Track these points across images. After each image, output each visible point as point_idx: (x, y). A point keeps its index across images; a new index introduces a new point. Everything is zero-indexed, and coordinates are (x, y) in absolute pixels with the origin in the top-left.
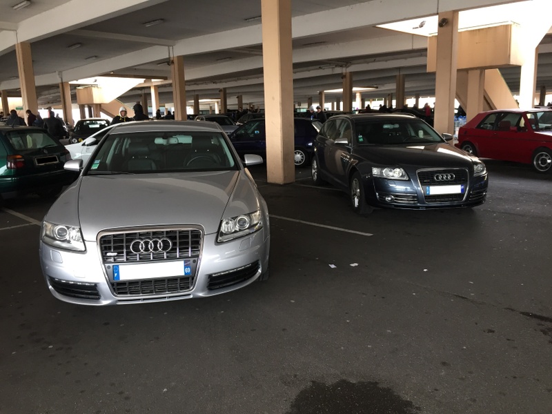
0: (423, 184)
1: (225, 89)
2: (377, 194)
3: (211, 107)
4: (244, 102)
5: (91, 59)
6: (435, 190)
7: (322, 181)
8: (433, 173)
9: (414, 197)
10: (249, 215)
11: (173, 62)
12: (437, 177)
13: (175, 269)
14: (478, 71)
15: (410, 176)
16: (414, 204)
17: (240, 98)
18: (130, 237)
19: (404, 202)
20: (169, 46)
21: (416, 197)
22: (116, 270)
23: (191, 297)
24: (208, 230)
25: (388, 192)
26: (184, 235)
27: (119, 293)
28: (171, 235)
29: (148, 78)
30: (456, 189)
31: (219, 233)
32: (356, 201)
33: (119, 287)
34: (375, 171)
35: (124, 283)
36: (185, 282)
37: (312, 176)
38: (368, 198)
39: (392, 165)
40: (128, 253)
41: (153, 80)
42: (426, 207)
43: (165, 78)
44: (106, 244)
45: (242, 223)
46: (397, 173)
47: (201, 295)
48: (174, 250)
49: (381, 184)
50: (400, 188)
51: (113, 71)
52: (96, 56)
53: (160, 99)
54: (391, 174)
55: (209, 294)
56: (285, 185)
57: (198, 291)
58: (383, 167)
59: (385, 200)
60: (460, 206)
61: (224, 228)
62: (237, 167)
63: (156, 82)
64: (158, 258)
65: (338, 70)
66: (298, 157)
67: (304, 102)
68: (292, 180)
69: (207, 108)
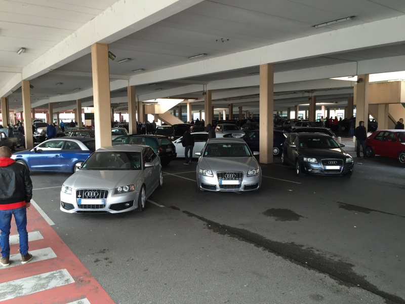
0: (323, 165)
1: (232, 104)
2: (305, 168)
3: (220, 113)
4: (243, 110)
5: (158, 90)
6: (328, 167)
7: (285, 163)
8: (328, 161)
10: (256, 170)
11: (205, 93)
13: (236, 182)
14: (384, 105)
15: (318, 162)
16: (320, 172)
17: (240, 108)
18: (225, 173)
19: (316, 172)
20: (204, 85)
21: (321, 170)
23: (240, 191)
24: (244, 173)
25: (310, 167)
26: (238, 174)
27: (222, 188)
28: (235, 174)
29: (186, 99)
30: (338, 167)
31: (248, 174)
32: (298, 171)
33: (221, 186)
34: (305, 159)
35: (223, 185)
36: (239, 186)
37: (281, 160)
38: (302, 170)
39: (312, 157)
40: (225, 177)
41: (189, 100)
42: (325, 174)
43: (197, 99)
44: (219, 175)
45: (254, 172)
46: (314, 160)
47: (242, 190)
48: (236, 177)
49: (307, 165)
50: (314, 166)
53: (192, 108)
54: (311, 160)
55: (244, 190)
56: (268, 164)
57: (241, 189)
58: (308, 158)
59: (308, 171)
60: (340, 174)
61: (249, 173)
62: (251, 156)
63: (191, 101)
64: (232, 179)
66: (276, 150)
67: (285, 110)
68: (271, 162)
69: (218, 113)
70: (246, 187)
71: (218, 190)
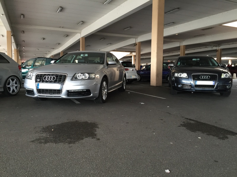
0: (194, 80)
2: (176, 84)
5: (109, 44)
6: (199, 83)
8: (199, 75)
9: (190, 85)
11: (137, 44)
12: (201, 77)
13: (56, 86)
15: (189, 77)
16: (190, 88)
18: (44, 75)
19: (186, 87)
20: (136, 38)
22: (38, 85)
23: (61, 97)
24: (69, 75)
27: (39, 93)
28: (57, 76)
29: (131, 52)
30: (211, 83)
33: (39, 91)
34: (176, 74)
36: (59, 91)
41: (133, 53)
42: (195, 90)
44: (37, 77)
46: (184, 75)
47: (65, 97)
50: (184, 81)
51: (116, 49)
52: (110, 43)
54: (182, 75)
55: (67, 97)
57: (63, 95)
58: (179, 73)
59: (178, 87)
60: (213, 91)
63: (134, 54)
64: (51, 82)
65: (215, 48)
70: (69, 93)
71: (35, 96)
